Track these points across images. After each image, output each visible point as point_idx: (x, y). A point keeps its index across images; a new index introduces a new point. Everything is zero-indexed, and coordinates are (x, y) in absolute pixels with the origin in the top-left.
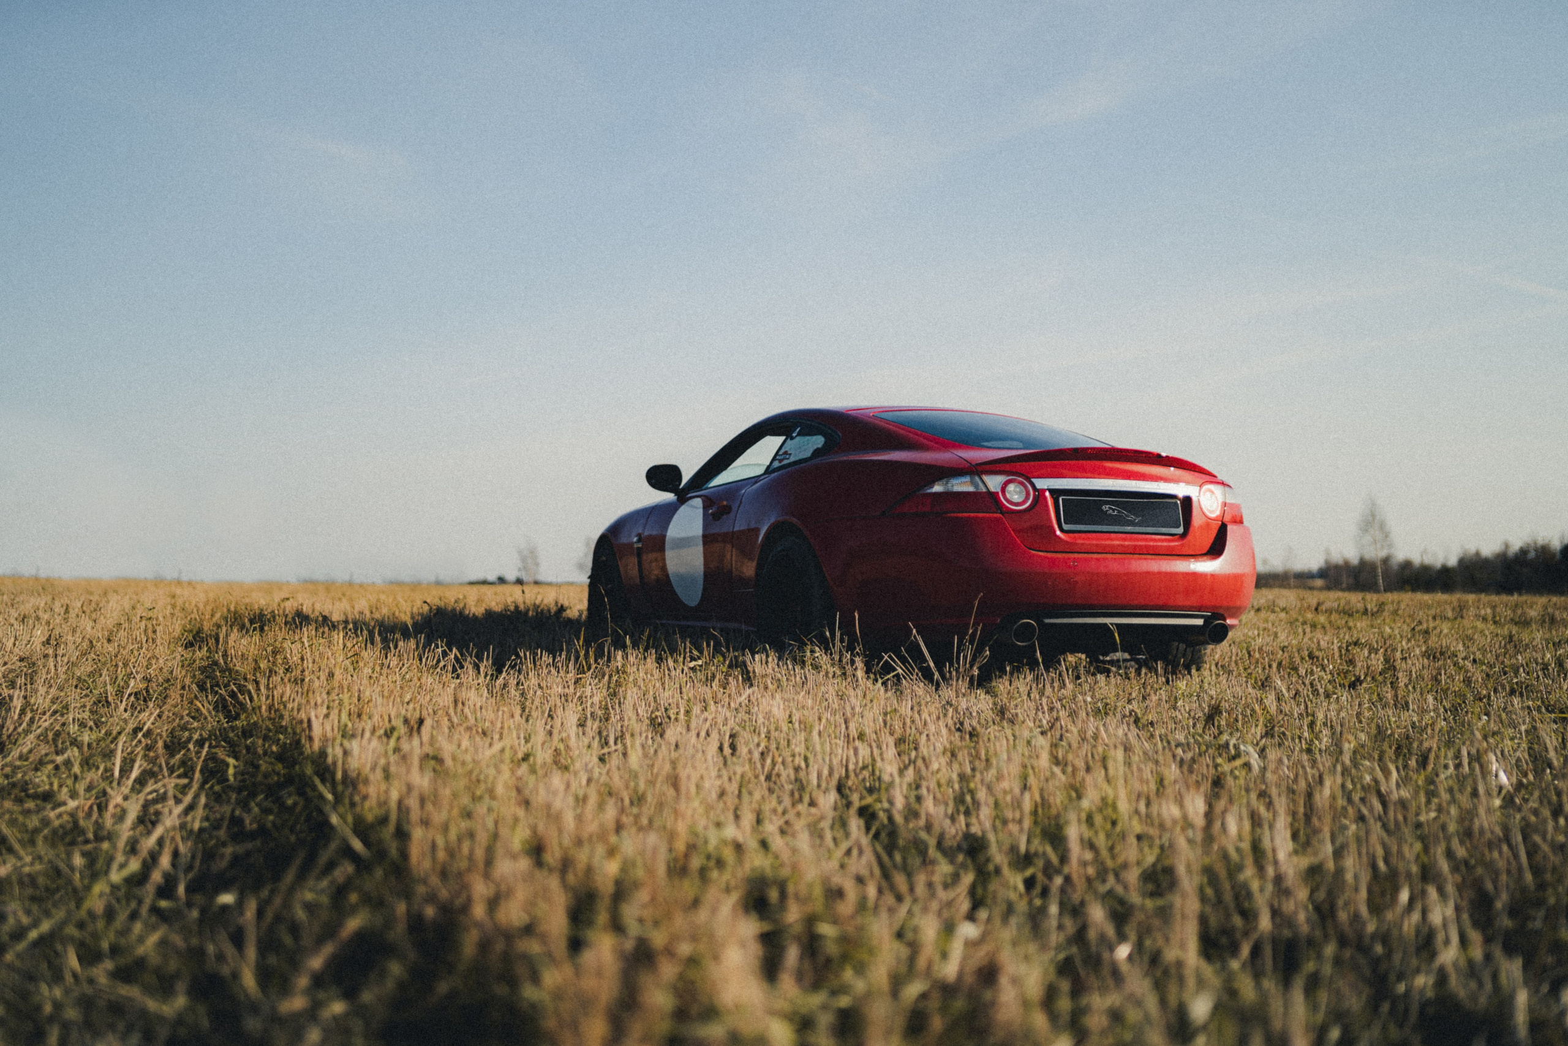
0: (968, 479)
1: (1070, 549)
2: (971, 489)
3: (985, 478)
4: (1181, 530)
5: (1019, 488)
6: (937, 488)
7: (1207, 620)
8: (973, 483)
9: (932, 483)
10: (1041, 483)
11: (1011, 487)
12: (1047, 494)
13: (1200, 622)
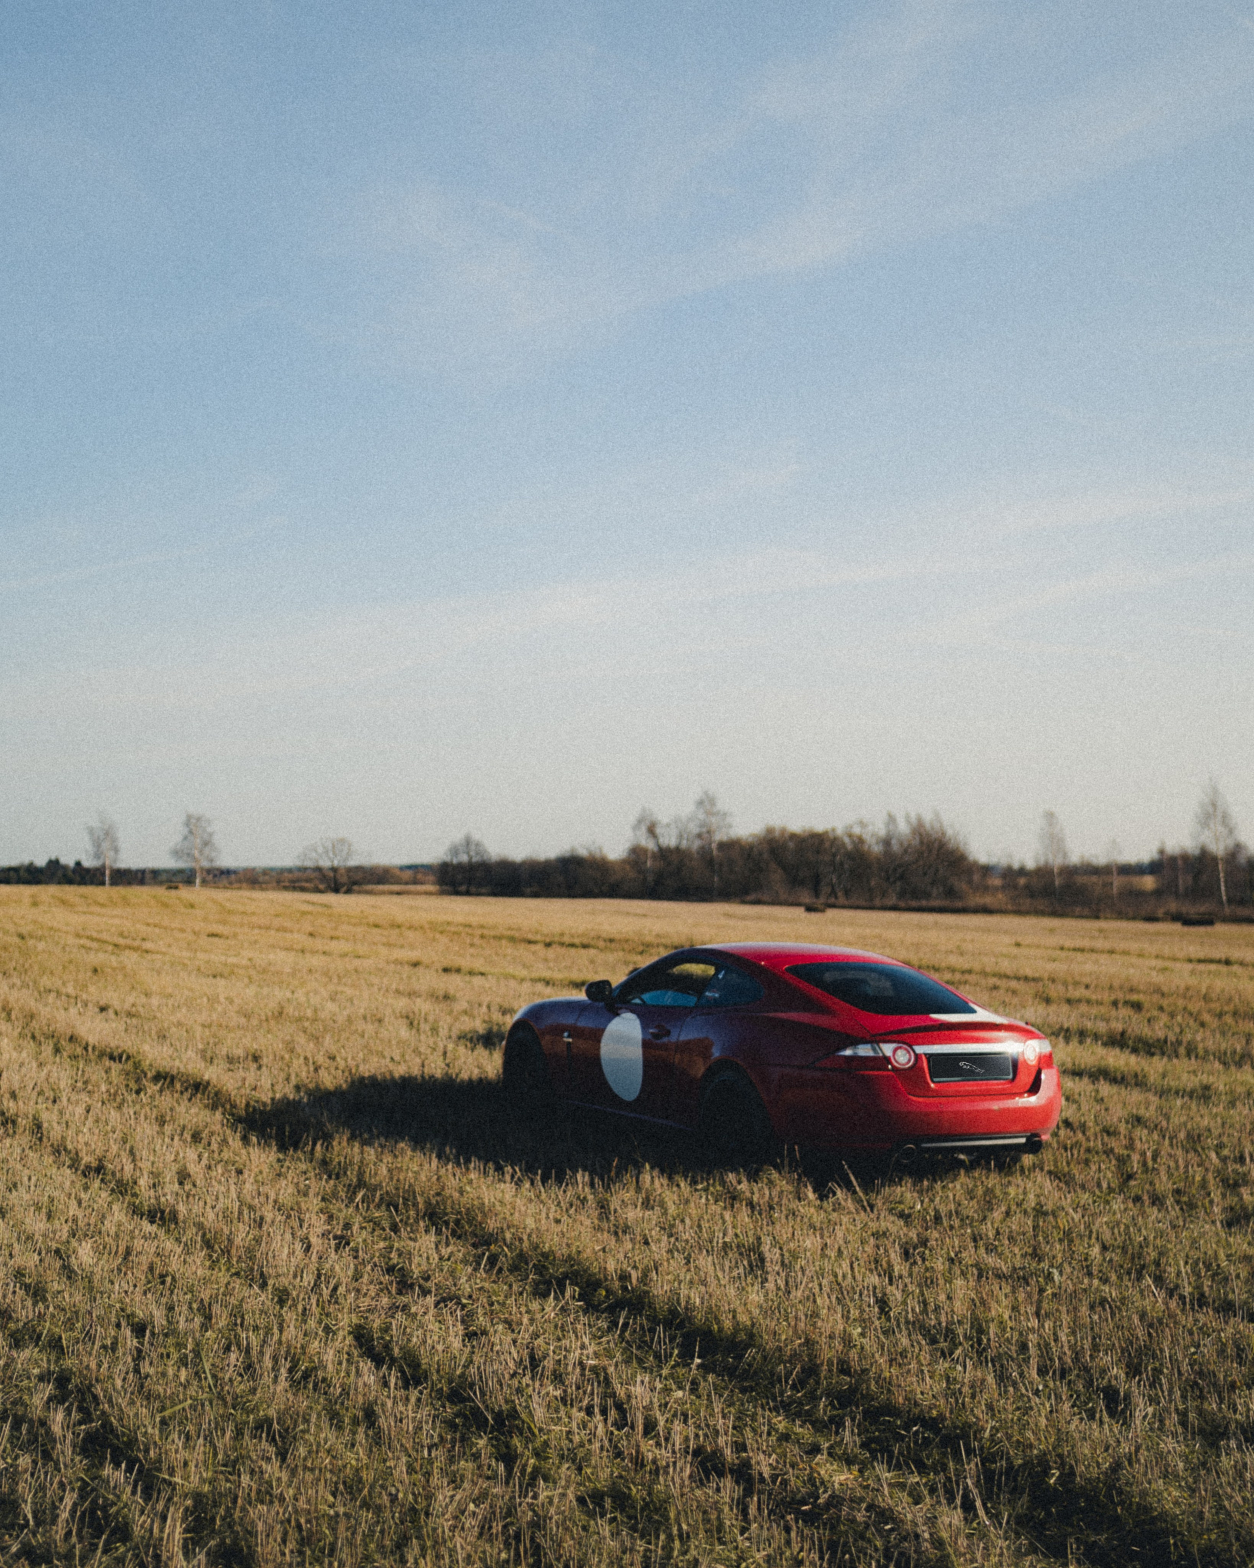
0: (869, 1046)
1: (936, 1094)
2: (871, 1054)
3: (882, 1045)
4: (1011, 1077)
5: (904, 1052)
6: (848, 1052)
7: (1028, 1139)
8: (874, 1050)
9: (844, 1048)
10: (920, 1049)
11: (899, 1052)
12: (924, 1058)
13: (1023, 1140)
